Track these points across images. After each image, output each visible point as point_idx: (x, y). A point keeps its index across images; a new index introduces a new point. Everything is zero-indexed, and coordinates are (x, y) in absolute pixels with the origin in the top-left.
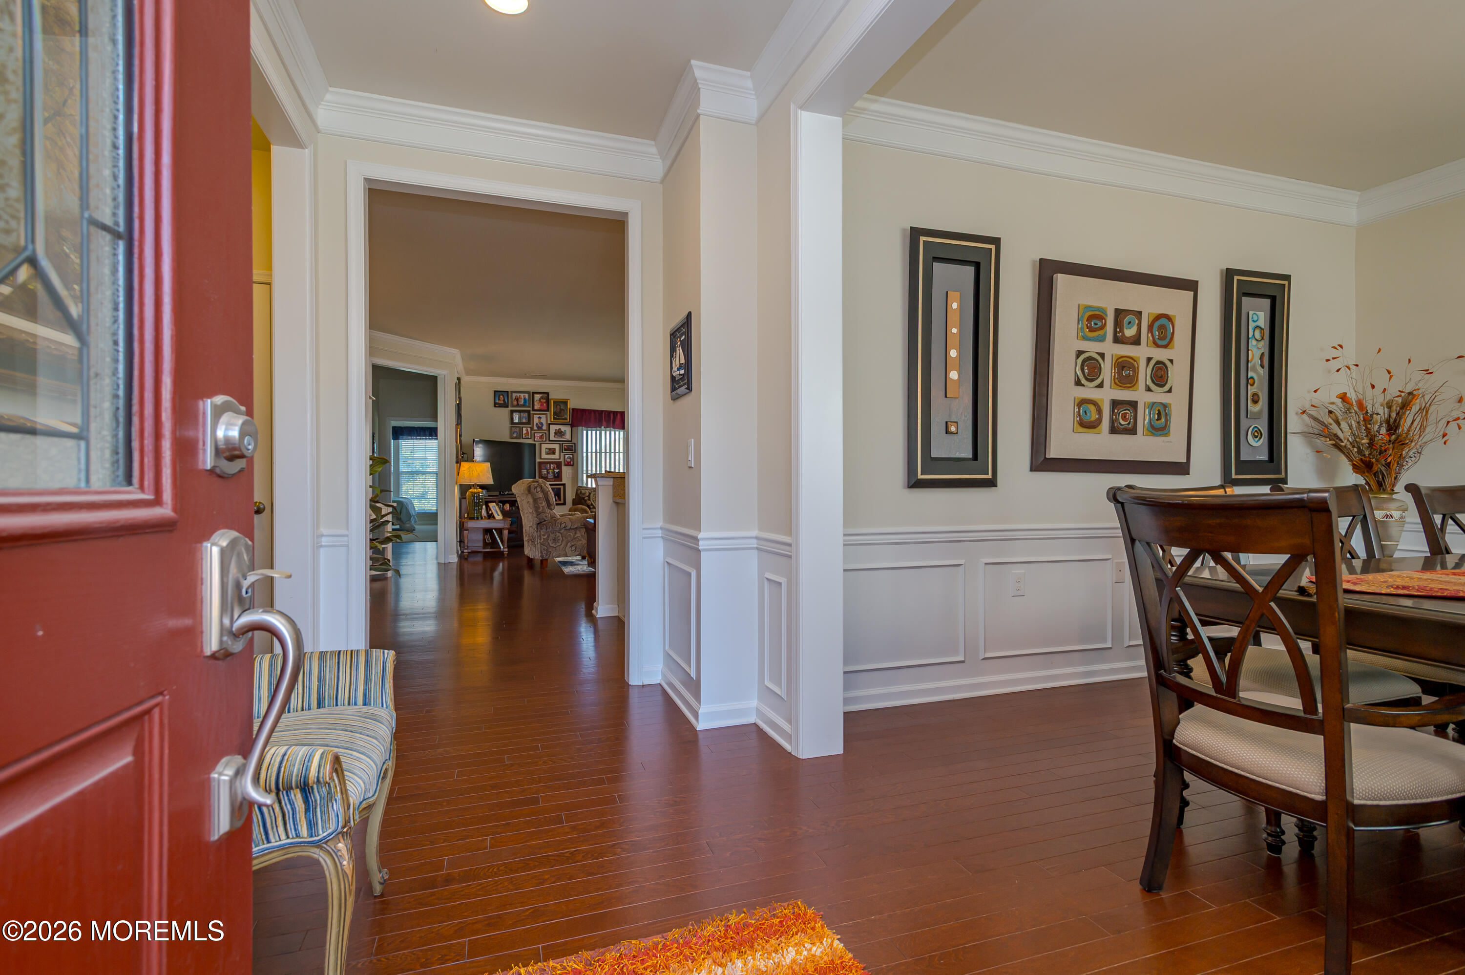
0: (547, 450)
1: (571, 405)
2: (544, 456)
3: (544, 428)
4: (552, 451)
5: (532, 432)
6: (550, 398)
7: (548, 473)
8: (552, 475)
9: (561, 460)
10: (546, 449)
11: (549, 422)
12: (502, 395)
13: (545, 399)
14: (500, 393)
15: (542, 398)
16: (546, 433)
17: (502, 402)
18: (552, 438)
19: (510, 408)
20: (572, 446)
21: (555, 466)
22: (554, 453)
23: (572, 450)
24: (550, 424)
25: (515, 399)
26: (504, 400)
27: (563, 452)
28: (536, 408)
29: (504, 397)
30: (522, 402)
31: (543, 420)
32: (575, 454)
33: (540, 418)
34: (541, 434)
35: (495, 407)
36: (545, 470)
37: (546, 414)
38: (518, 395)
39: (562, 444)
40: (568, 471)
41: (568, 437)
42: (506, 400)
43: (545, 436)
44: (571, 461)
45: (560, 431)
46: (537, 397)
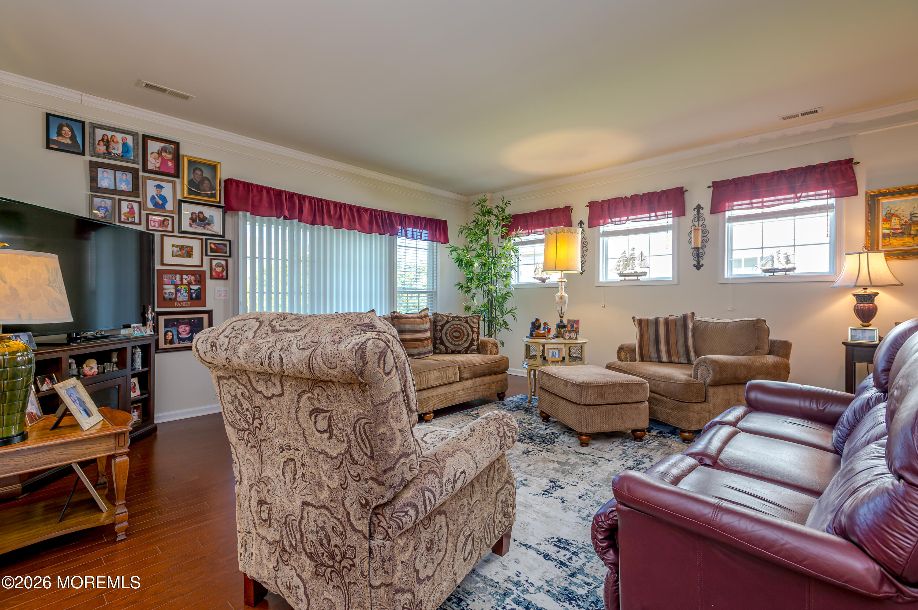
0: (175, 249)
1: (224, 173)
2: (168, 259)
3: (169, 206)
4: (188, 252)
5: (143, 212)
6: (182, 152)
7: (177, 291)
8: (186, 294)
9: (206, 268)
10: (173, 246)
11: (179, 197)
12: (68, 126)
13: (170, 153)
14: (64, 122)
15: (164, 150)
17: (69, 142)
18: (185, 226)
19: (89, 158)
20: (225, 245)
21: (193, 278)
22: (189, 255)
23: (226, 253)
24: (181, 201)
25: (103, 140)
26: (73, 138)
27: (207, 255)
28: (150, 166)
29: (72, 130)
30: (118, 150)
31: (167, 191)
32: (230, 261)
34: (162, 218)
36: (173, 287)
37: (173, 183)
38: (110, 134)
39: (206, 240)
40: (217, 289)
41: (217, 228)
42: (79, 140)
43: (170, 222)
44: (223, 271)
45: (201, 216)
46: (153, 147)
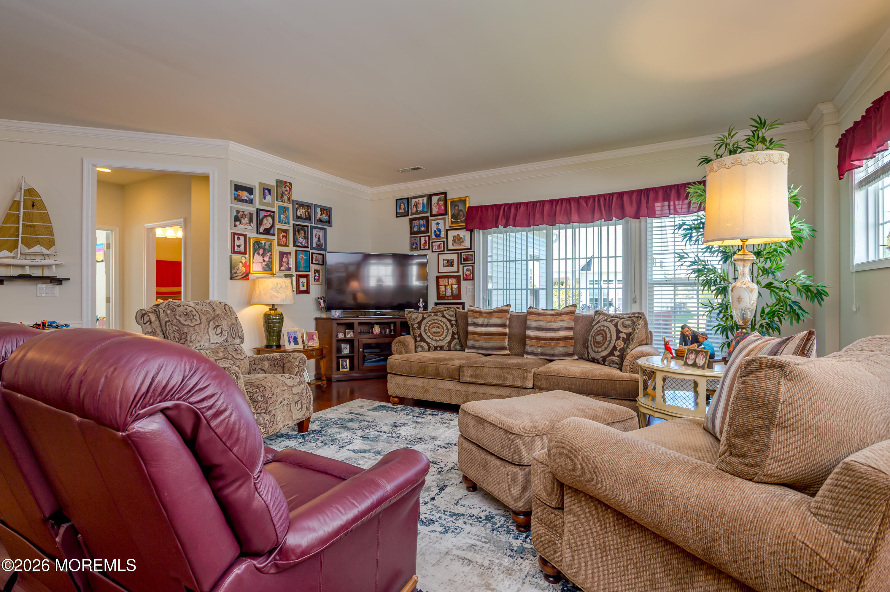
0: (445, 262)
1: (469, 203)
2: (442, 269)
3: (443, 234)
4: (450, 263)
6: (448, 198)
7: (445, 290)
8: (450, 291)
9: (461, 273)
10: (443, 260)
11: (447, 227)
12: (403, 203)
13: (442, 201)
14: (401, 201)
15: (439, 200)
16: (444, 242)
17: (403, 211)
18: (451, 247)
19: (410, 217)
20: (471, 255)
21: (454, 280)
22: (452, 265)
23: (472, 261)
24: (448, 230)
25: (415, 205)
26: (405, 209)
27: (461, 264)
28: (434, 213)
29: (404, 205)
33: (438, 224)
34: (439, 243)
35: (397, 217)
36: (443, 287)
37: (444, 219)
38: (417, 200)
39: (461, 253)
40: (468, 287)
41: (467, 244)
43: (442, 245)
44: (470, 274)
45: (458, 237)
46: (435, 199)
